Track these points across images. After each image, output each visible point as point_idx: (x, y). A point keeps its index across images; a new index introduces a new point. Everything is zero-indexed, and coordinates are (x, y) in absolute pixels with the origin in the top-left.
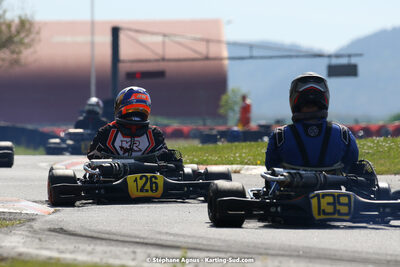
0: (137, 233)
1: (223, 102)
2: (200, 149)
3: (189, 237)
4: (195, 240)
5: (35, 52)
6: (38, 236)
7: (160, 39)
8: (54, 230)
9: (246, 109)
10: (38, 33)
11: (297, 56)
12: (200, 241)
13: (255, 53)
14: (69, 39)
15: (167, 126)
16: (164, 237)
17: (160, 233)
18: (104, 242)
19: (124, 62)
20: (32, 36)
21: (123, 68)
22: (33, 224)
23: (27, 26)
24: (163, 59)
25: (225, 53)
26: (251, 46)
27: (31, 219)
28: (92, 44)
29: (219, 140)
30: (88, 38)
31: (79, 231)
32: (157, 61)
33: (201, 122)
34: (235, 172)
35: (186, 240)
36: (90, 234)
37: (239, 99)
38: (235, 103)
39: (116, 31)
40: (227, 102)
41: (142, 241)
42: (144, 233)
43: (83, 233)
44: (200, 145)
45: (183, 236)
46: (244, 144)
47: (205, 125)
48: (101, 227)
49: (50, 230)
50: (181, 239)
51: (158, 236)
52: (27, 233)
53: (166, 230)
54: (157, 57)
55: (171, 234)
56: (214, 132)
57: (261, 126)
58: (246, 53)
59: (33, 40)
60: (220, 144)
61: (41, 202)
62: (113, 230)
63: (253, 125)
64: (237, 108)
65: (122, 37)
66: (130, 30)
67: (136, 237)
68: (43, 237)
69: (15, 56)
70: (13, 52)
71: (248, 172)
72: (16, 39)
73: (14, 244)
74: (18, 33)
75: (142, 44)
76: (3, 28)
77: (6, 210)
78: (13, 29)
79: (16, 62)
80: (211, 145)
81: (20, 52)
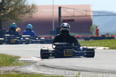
0: (66, 66)
1: (91, 29)
2: (84, 42)
3: (81, 67)
4: (83, 68)
6: (37, 67)
7: (72, 10)
8: (42, 66)
10: (37, 9)
11: (113, 15)
12: (84, 69)
13: (101, 14)
14: (46, 10)
15: (75, 35)
16: (74, 67)
17: (73, 66)
18: (56, 69)
19: (62, 17)
20: (36, 9)
21: (62, 19)
23: (34, 7)
24: (74, 16)
25: (92, 14)
26: (99, 12)
27: (35, 62)
28: (53, 12)
30: (52, 10)
32: (72, 17)
33: (84, 34)
35: (80, 68)
36: (52, 66)
37: (95, 27)
38: (95, 29)
39: (60, 8)
40: (92, 28)
41: (67, 68)
42: (68, 66)
43: (50, 66)
44: (84, 41)
45: (79, 67)
46: (97, 41)
47: (86, 35)
48: (55, 65)
49: (41, 65)
50: (79, 68)
51: (72, 67)
52: (34, 66)
55: (76, 67)
56: (89, 37)
57: (102, 35)
58: (98, 14)
59: (36, 11)
60: (90, 41)
61: (38, 57)
62: (59, 65)
63: (100, 35)
64: (95, 30)
65: (62, 10)
66: (64, 7)
67: (66, 67)
68: (39, 67)
69: (31, 15)
70: (30, 14)
71: (98, 49)
72: (31, 10)
73: (30, 69)
74: (32, 9)
75: (68, 12)
76: (27, 7)
77: (28, 60)
78: (30, 8)
79: (31, 17)
80: (87, 41)
81: (32, 14)
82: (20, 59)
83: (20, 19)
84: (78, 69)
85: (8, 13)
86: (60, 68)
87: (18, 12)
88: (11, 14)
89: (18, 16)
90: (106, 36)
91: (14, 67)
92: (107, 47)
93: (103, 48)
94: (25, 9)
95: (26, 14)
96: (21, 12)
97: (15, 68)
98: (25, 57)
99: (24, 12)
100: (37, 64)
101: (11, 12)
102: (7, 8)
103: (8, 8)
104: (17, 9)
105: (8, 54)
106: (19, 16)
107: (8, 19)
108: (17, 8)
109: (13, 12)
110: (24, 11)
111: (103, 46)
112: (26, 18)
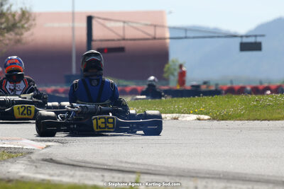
0: (105, 162)
1: (165, 69)
2: (150, 103)
3: (142, 165)
4: (146, 167)
5: (32, 34)
6: (35, 164)
7: (121, 24)
8: (46, 160)
9: (182, 74)
10: (34, 20)
11: (219, 37)
12: (150, 168)
13: (189, 34)
14: (56, 25)
15: (126, 86)
16: (123, 165)
17: (121, 162)
18: (81, 169)
19: (96, 41)
20: (30, 22)
22: (31, 155)
23: (27, 16)
24: (124, 39)
25: (168, 35)
26: (186, 30)
27: (30, 152)
28: (73, 29)
29: (163, 96)
30: (71, 24)
31: (63, 160)
32: (119, 40)
34: (175, 119)
35: (140, 167)
36: (71, 163)
37: (177, 67)
38: (175, 70)
39: (90, 19)
40: (169, 68)
41: (108, 167)
42: (110, 162)
43: (67, 162)
45: (138, 164)
46: (181, 99)
48: (79, 158)
50: (136, 166)
51: (120, 164)
52: (26, 162)
53: (125, 160)
54: (119, 38)
55: (129, 163)
57: (193, 86)
58: (183, 35)
59: (31, 26)
61: (37, 140)
62: (88, 160)
63: (188, 85)
64: (176, 74)
65: (94, 22)
66: (99, 18)
67: (104, 165)
68: (38, 165)
69: (18, 37)
70: (17, 34)
71: (184, 119)
72: (19, 25)
73: (17, 170)
75: (108, 28)
77: (12, 146)
78: (17, 18)
79: (18, 41)
80: (157, 100)
81: (22, 34)
84: (134, 170)
86: (89, 165)
90: (204, 88)
92: (206, 114)
93: (195, 117)
94: (3, 20)
95: (6, 35)
98: (4, 140)
99: (1, 28)
110: (3, 26)
111: (195, 113)
112: (7, 45)
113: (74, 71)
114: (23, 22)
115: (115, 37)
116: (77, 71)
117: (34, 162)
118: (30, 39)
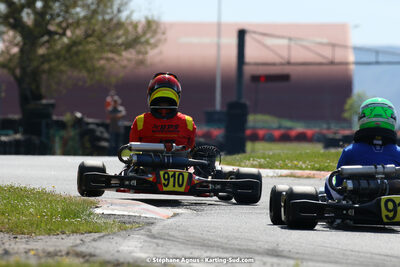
1: (347, 107)
5: (161, 53)
6: (156, 241)
7: (285, 42)
10: (164, 33)
13: (381, 58)
14: (195, 40)
15: (291, 129)
19: (249, 64)
20: (159, 36)
21: (248, 70)
22: (151, 228)
23: (154, 27)
24: (289, 63)
25: (351, 58)
26: (377, 52)
27: (150, 223)
28: (219, 46)
30: (215, 40)
32: (282, 64)
33: (325, 126)
39: (242, 34)
40: (352, 106)
44: (322, 151)
47: (329, 128)
52: (145, 238)
54: (283, 61)
56: (338, 137)
58: (372, 58)
59: (159, 41)
65: (248, 39)
66: (255, 32)
68: (160, 242)
70: (139, 52)
72: (143, 39)
73: (131, 249)
74: (144, 33)
75: (267, 47)
76: (130, 28)
77: (126, 213)
78: (140, 30)
79: (141, 63)
81: (146, 53)
82: (98, 211)
83: (102, 68)
85: (62, 48)
87: (98, 43)
88: (74, 49)
89: (96, 56)
91: (75, 239)
94: (121, 32)
95: (124, 53)
96: (107, 45)
97: (78, 242)
98: (116, 204)
99: (117, 44)
100: (155, 229)
101: (74, 43)
102: (60, 31)
103: (65, 30)
104: (96, 34)
105: (58, 192)
106: (102, 58)
107: (63, 67)
108: (94, 31)
109: (80, 43)
110: (120, 41)
112: (124, 67)
113: (218, 107)
114: (148, 36)
115: (277, 60)
116: (222, 106)
117: (155, 238)
118: (157, 59)
